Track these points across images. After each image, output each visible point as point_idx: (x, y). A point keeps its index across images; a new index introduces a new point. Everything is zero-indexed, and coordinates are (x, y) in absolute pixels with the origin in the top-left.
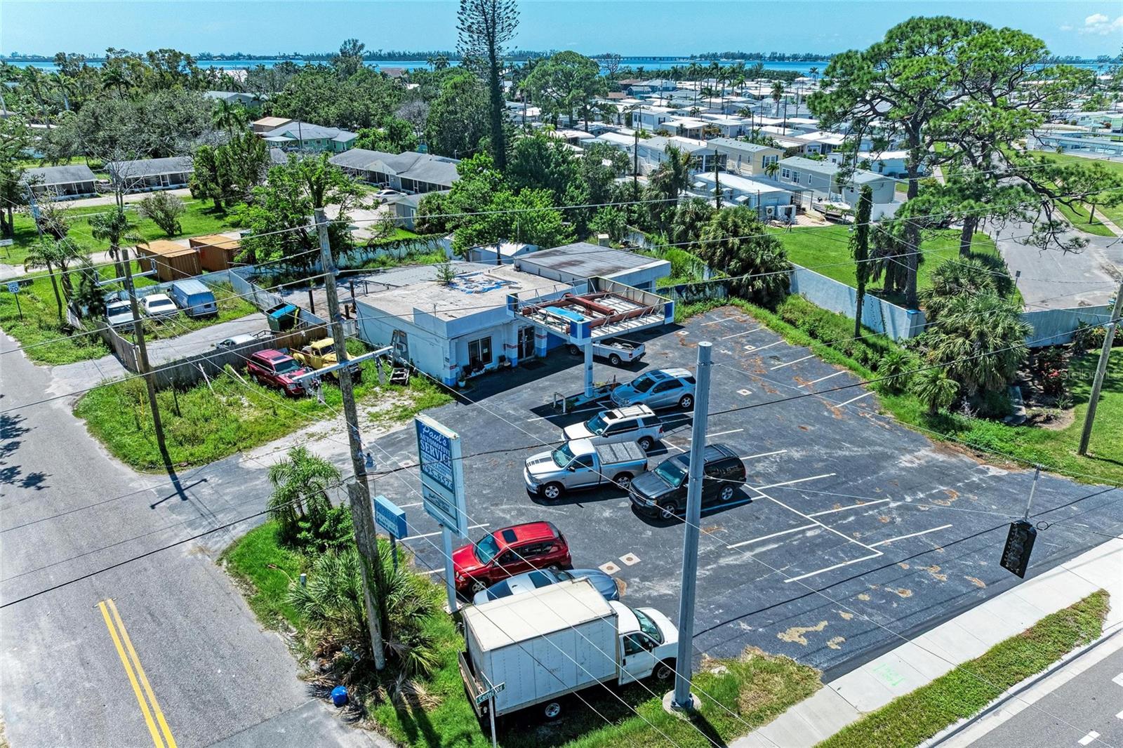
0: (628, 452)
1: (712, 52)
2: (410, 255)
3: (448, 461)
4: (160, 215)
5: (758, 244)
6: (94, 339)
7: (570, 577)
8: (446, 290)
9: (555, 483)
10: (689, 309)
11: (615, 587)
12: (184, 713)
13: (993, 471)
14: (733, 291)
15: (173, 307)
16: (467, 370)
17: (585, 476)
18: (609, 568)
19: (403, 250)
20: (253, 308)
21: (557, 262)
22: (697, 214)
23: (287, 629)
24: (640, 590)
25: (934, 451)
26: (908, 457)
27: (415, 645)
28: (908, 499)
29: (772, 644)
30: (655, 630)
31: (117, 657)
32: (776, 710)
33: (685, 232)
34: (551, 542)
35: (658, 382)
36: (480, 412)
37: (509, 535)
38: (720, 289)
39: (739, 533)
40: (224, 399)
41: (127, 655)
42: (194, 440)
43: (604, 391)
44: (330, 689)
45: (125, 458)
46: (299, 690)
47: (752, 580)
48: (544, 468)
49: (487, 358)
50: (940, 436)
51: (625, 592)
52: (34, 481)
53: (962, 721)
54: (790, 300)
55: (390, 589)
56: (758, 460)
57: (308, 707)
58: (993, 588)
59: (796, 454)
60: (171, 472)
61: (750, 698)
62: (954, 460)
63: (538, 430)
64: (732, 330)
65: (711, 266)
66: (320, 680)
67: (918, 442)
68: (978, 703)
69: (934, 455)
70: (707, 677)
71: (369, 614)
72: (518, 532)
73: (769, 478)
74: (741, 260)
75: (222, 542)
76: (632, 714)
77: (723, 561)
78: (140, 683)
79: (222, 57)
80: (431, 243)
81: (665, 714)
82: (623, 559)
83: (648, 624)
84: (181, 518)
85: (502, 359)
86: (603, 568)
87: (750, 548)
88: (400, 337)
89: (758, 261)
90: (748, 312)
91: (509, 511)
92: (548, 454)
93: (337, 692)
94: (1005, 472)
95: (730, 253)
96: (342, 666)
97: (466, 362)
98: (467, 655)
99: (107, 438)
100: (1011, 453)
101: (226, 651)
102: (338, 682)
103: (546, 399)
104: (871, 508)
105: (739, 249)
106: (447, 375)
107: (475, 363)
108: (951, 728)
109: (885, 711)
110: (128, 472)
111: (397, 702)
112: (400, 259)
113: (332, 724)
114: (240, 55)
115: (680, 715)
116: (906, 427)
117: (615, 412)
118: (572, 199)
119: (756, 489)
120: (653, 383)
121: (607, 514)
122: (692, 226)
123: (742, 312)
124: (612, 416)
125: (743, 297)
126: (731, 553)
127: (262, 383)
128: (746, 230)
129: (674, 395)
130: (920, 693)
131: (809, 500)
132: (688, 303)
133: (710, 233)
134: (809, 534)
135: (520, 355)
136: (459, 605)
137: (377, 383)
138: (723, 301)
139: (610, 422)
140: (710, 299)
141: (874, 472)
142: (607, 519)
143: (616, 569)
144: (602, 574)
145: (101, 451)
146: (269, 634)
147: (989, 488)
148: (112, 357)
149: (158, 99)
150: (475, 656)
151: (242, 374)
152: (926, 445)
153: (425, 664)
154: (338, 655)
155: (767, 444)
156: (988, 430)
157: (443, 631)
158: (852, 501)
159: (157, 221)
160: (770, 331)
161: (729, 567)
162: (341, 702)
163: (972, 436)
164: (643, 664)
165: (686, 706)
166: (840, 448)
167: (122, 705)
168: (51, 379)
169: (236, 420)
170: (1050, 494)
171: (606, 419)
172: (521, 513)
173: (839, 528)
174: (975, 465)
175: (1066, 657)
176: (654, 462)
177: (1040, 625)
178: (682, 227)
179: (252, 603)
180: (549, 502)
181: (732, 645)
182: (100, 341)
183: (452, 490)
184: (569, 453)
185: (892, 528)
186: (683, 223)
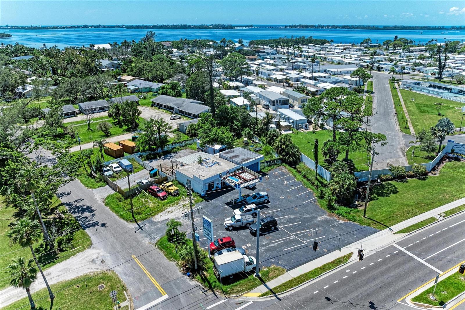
0: (249, 218)
1: (294, 24)
2: (186, 145)
3: (210, 226)
4: (104, 129)
5: (291, 147)
6: (101, 180)
7: (235, 250)
8: (200, 166)
9: (231, 226)
10: (270, 168)
11: (245, 252)
12: (158, 278)
13: (341, 221)
14: (283, 161)
15: (120, 169)
16: (207, 191)
17: (239, 224)
18: (244, 247)
19: (184, 144)
20: (143, 168)
21: (231, 156)
22: (274, 135)
23: (174, 261)
24: (251, 252)
25: (327, 216)
26: (320, 217)
27: (203, 264)
28: (317, 229)
29: (277, 264)
30: (253, 261)
31: (140, 267)
32: (276, 277)
33: (270, 140)
34: (231, 242)
35: (258, 196)
36: (212, 204)
37: (222, 240)
38: (279, 161)
39: (274, 238)
40: (143, 200)
41: (142, 267)
42: (140, 214)
43: (244, 198)
44: (186, 273)
45: (124, 218)
46: (180, 274)
47: (276, 250)
48: (229, 222)
49: (213, 187)
50: (330, 211)
51: (247, 253)
52: (103, 225)
53: (312, 279)
54: (300, 165)
55: (199, 253)
56: (282, 219)
57: (183, 277)
58: (328, 252)
59: (292, 217)
60: (137, 223)
61: (271, 275)
62: (332, 218)
63: (227, 210)
64: (282, 175)
65: (277, 153)
66: (184, 271)
67: (324, 213)
68: (317, 276)
69: (327, 217)
70: (263, 271)
71: (195, 258)
72: (224, 239)
73: (284, 224)
74: (286, 152)
75: (155, 241)
76: (248, 277)
77: (270, 245)
78: (147, 272)
79: (93, 26)
80: (192, 141)
81: (254, 278)
82: (247, 245)
83: (251, 259)
84: (143, 235)
85: (217, 187)
86: (243, 247)
87: (277, 242)
88: (189, 181)
89: (291, 153)
90: (287, 169)
91: (221, 233)
92: (230, 218)
93: (188, 274)
94: (343, 222)
95: (283, 150)
96: (188, 269)
97: (207, 189)
98: (215, 266)
99: (117, 213)
100: (346, 217)
101: (163, 266)
102: (188, 272)
103: (229, 200)
104: (307, 232)
105: (285, 149)
106: (202, 193)
107: (210, 189)
108: (310, 280)
109: (297, 277)
110: (126, 223)
111: (201, 276)
112: (183, 147)
113: (188, 280)
114: (100, 26)
115: (256, 278)
116: (322, 209)
117: (247, 206)
118: (236, 125)
119: (280, 227)
120: (257, 197)
121: (244, 234)
122: (272, 138)
123: (285, 169)
124: (246, 207)
125: (286, 163)
126: (272, 243)
127: (153, 195)
128: (288, 143)
129: (263, 200)
130: (305, 274)
131: (292, 229)
132: (269, 166)
133: (277, 142)
134: (291, 239)
135: (222, 186)
136: (211, 256)
137: (183, 195)
138: (280, 164)
139: (245, 209)
140: (276, 164)
141: (311, 222)
142: (244, 235)
143: (246, 247)
144: (242, 249)
145: (117, 217)
146: (171, 262)
147: (338, 227)
148: (107, 186)
149: (93, 79)
150: (216, 266)
151: (147, 192)
152: (326, 214)
153: (206, 268)
154: (187, 267)
155: (285, 214)
156: (343, 209)
157: (208, 261)
158: (303, 230)
159: (103, 131)
160: (292, 176)
161: (271, 247)
162: (189, 276)
163: (338, 211)
164: (250, 268)
165: (258, 276)
166: (304, 215)
167: (145, 277)
168: (94, 194)
169: (149, 207)
170: (352, 228)
171: (244, 208)
172: (223, 233)
173: (299, 237)
174: (337, 220)
175: (338, 267)
176: (256, 220)
177: (335, 260)
178: (270, 139)
179: (166, 255)
180: (230, 231)
181: (269, 264)
182: (103, 181)
183: (211, 232)
184: (235, 218)
185: (311, 237)
186: (270, 137)
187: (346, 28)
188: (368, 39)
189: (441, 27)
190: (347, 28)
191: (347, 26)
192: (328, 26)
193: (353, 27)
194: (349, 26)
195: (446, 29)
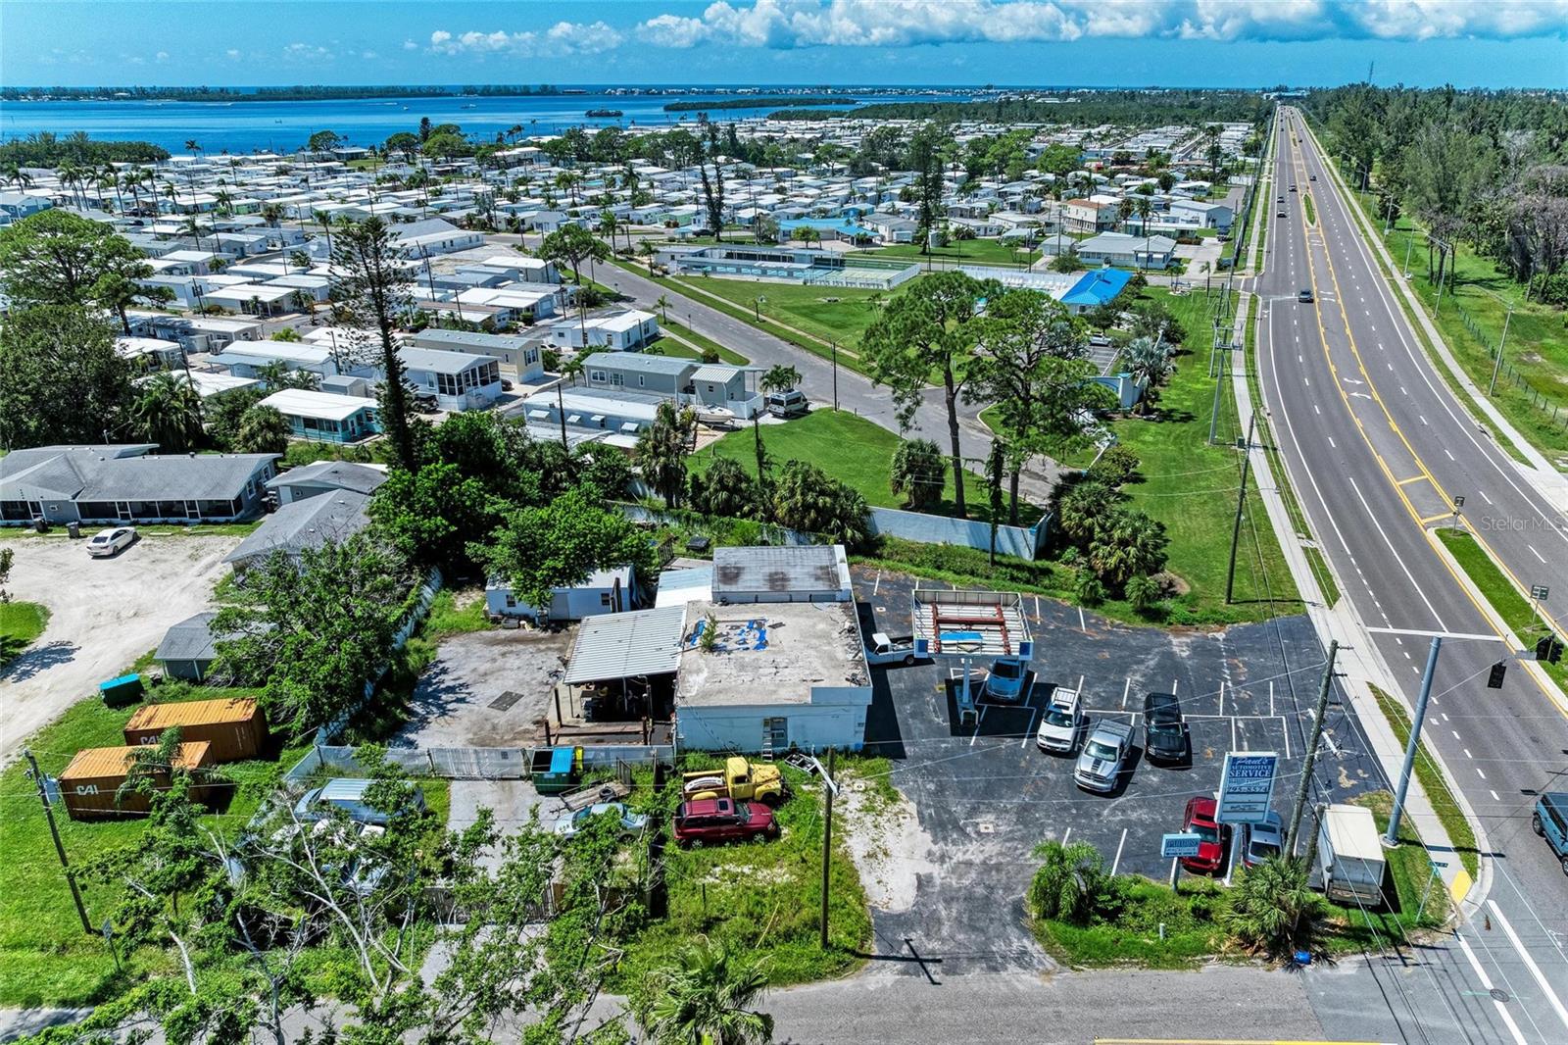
2: (420, 626)
5: (847, 497)
13: (1219, 636)
21: (763, 582)
23: (1204, 960)
25: (1176, 637)
54: (889, 543)
57: (1304, 976)
59: (1137, 678)
60: (869, 957)
62: (1194, 638)
63: (994, 748)
66: (1279, 963)
67: (1160, 634)
69: (1181, 640)
75: (1046, 959)
80: (423, 601)
84: (976, 971)
101: (1214, 995)
104: (1227, 692)
106: (857, 740)
111: (1333, 935)
116: (1139, 626)
120: (1013, 667)
121: (1155, 779)
131: (1200, 705)
134: (1240, 726)
141: (1185, 668)
142: (1162, 782)
146: (1203, 970)
147: (1239, 648)
152: (1166, 634)
166: (1143, 661)
173: (1242, 714)
174: (1205, 636)
178: (724, 493)
187: (118, 98)
188: (326, 133)
189: (434, 88)
190: (124, 98)
191: (119, 90)
192: (37, 93)
193: (142, 94)
194: (127, 90)
195: (451, 95)
